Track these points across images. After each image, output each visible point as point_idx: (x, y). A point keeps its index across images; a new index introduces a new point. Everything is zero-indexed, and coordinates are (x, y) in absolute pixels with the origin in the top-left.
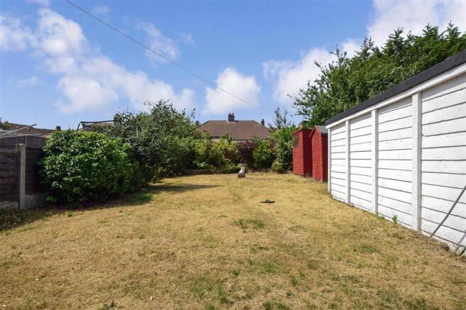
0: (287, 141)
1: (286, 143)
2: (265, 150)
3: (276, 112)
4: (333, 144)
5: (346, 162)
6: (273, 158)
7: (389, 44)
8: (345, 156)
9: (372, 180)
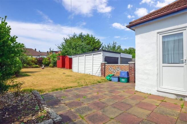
0: (54, 58)
1: (54, 59)
2: (47, 61)
3: (50, 49)
4: (74, 61)
5: (78, 65)
6: (50, 63)
7: (80, 35)
8: (78, 63)
9: (84, 68)
